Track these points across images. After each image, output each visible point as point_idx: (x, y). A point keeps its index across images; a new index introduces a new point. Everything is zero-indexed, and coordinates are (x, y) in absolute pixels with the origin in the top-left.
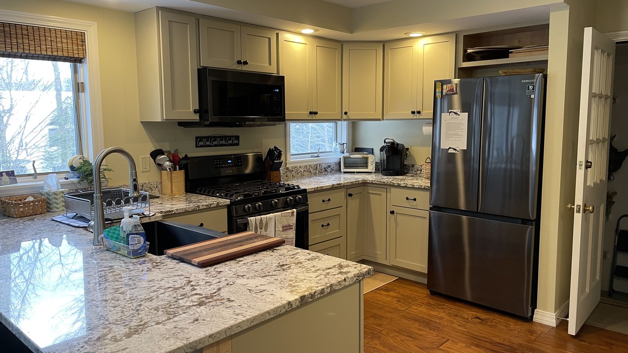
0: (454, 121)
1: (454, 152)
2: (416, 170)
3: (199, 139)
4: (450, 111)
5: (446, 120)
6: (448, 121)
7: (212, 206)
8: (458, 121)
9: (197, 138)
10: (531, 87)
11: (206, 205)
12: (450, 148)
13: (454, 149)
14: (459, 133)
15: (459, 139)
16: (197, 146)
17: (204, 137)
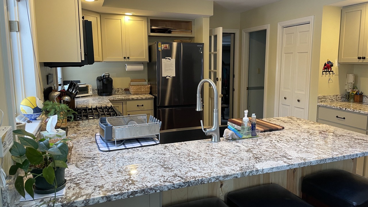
0: (169, 63)
1: (169, 78)
2: (115, 91)
4: (166, 58)
5: (164, 62)
6: (165, 63)
8: (170, 63)
10: (201, 49)
12: (167, 76)
13: (169, 77)
14: (171, 68)
15: (172, 71)
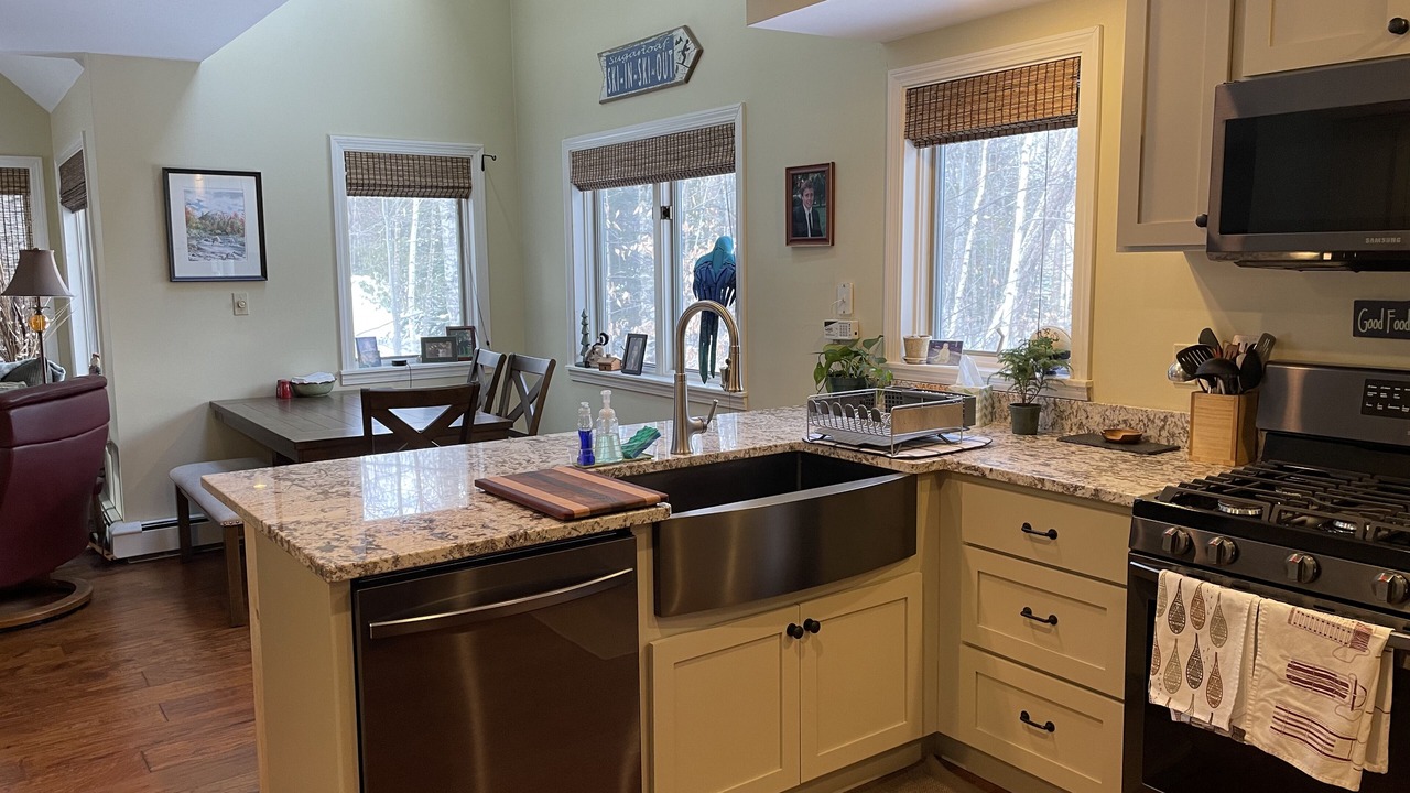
3: (1366, 310)
7: (1079, 493)
9: (1358, 305)
11: (1063, 485)
16: (1356, 333)
17: (1388, 305)
